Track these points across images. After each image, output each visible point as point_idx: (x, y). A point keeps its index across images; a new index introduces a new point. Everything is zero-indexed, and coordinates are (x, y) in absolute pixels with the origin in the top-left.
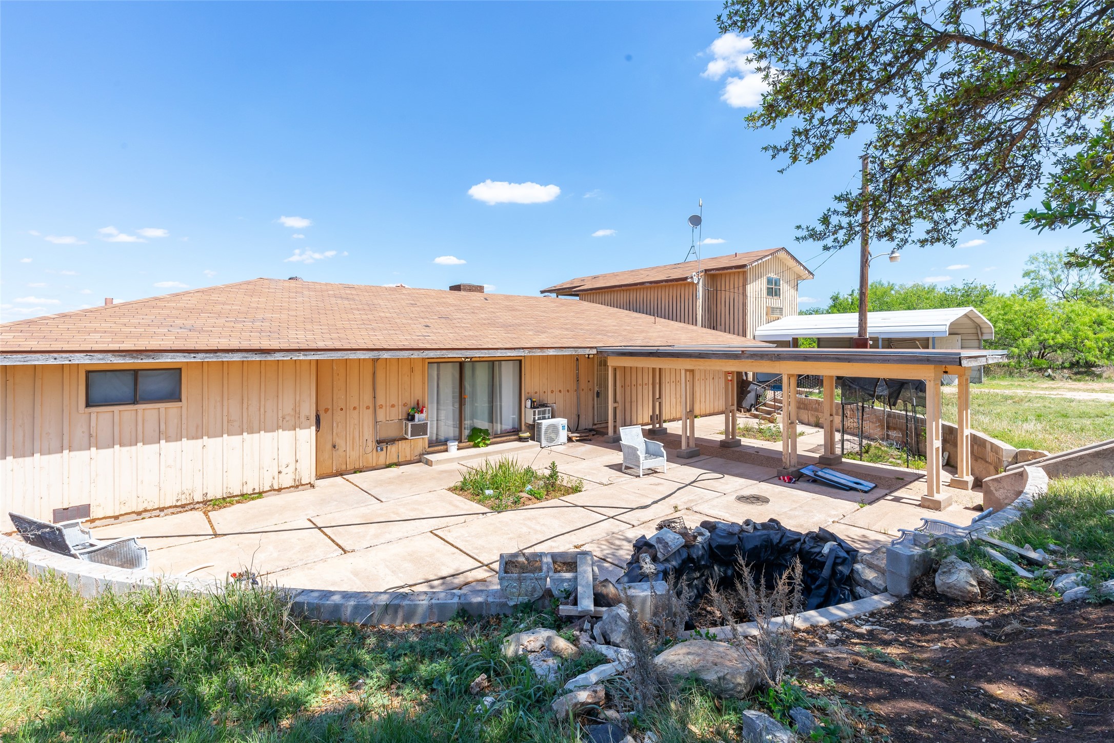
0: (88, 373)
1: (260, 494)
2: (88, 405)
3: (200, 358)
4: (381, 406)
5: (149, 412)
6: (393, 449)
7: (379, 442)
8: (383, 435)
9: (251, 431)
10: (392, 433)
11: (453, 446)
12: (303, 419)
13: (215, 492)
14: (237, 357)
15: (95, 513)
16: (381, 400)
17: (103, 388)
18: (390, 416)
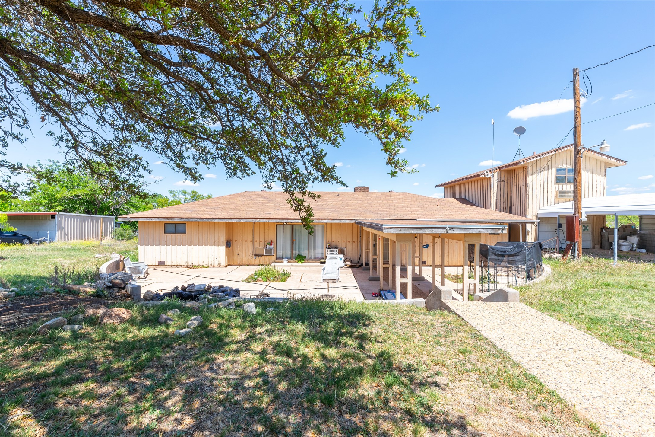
0: (165, 224)
1: (208, 266)
2: (165, 233)
3: (191, 220)
4: (256, 241)
5: (179, 236)
6: (262, 258)
7: (255, 255)
8: (258, 253)
9: (205, 245)
10: (261, 252)
11: (285, 261)
12: (221, 243)
13: (196, 264)
14: (194, 220)
15: (166, 264)
16: (256, 239)
17: (169, 228)
18: (260, 246)
